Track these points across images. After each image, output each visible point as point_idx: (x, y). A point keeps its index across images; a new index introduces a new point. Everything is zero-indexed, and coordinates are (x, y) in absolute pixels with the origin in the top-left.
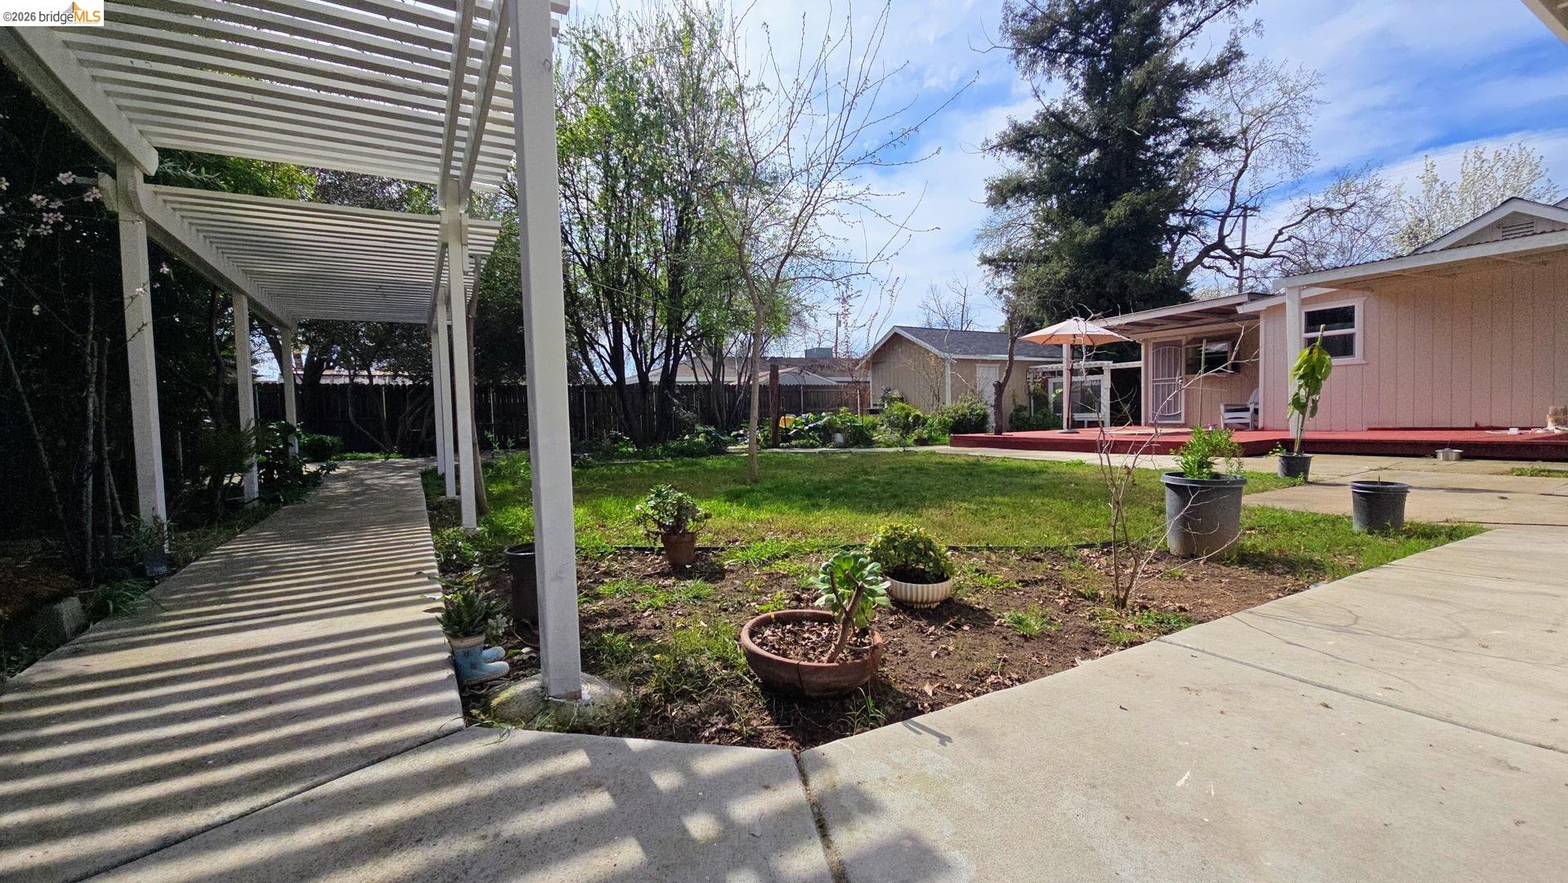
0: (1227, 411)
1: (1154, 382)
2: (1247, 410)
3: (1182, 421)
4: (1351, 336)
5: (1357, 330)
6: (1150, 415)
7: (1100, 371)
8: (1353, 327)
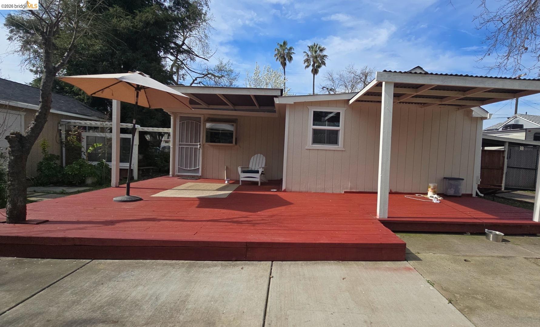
0: (244, 172)
1: (180, 145)
2: (257, 172)
3: (200, 174)
4: (337, 132)
5: (341, 128)
6: (177, 169)
7: (132, 131)
8: (339, 126)
